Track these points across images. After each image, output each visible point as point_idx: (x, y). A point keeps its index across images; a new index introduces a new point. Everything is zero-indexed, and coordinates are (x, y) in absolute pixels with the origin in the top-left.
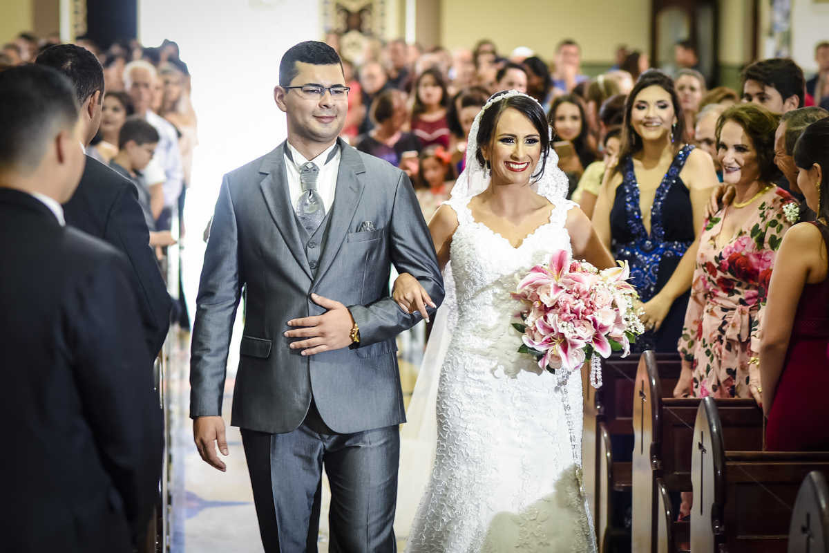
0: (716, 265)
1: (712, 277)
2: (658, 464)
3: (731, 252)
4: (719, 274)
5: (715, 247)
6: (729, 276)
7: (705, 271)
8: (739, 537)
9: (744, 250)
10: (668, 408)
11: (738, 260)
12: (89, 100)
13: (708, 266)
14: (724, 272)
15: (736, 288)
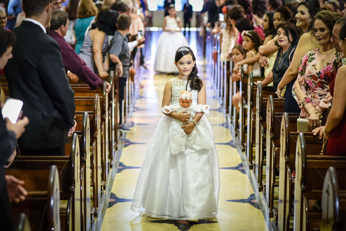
0: (317, 76)
1: (314, 81)
2: (288, 159)
3: (325, 71)
4: (319, 80)
5: (316, 69)
6: (323, 80)
7: (311, 78)
8: (313, 191)
9: (331, 70)
10: (292, 136)
11: (329, 74)
12: (47, 7)
13: (313, 77)
14: (321, 79)
15: (325, 86)
